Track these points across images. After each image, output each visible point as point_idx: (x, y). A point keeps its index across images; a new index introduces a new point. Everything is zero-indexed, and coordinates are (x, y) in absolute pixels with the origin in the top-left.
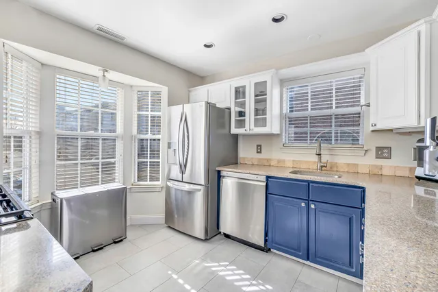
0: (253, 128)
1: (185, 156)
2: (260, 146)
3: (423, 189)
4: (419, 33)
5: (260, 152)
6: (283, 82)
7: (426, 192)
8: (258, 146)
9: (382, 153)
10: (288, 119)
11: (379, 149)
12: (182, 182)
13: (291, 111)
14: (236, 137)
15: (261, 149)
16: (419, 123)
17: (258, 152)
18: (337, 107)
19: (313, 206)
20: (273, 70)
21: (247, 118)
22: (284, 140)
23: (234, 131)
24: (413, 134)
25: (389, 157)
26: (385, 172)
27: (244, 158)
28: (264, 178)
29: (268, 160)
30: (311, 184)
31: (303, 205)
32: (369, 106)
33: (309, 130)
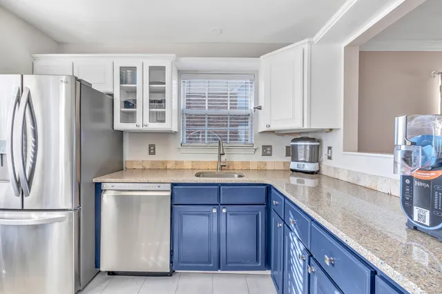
0: (148, 123)
1: (29, 165)
2: (154, 146)
3: (296, 179)
4: (303, 50)
5: (154, 153)
6: (181, 73)
7: (298, 181)
8: (150, 146)
9: (266, 151)
10: (185, 116)
11: (264, 147)
12: (22, 210)
13: (188, 107)
14: (121, 133)
15: (154, 149)
16: (303, 126)
17: (150, 153)
18: (231, 108)
19: (224, 211)
20: (174, 55)
21: (138, 109)
22: (181, 140)
23: (119, 125)
24: (286, 136)
25: (270, 155)
26: (269, 167)
27: (132, 162)
28: (168, 187)
29: (163, 163)
30: (222, 187)
31: (215, 211)
32: (260, 109)
33: (206, 128)
